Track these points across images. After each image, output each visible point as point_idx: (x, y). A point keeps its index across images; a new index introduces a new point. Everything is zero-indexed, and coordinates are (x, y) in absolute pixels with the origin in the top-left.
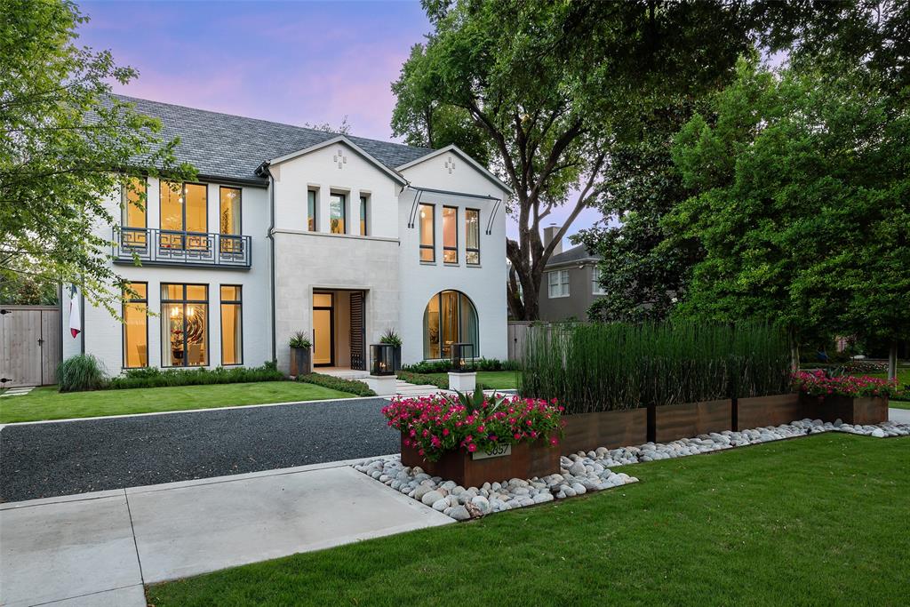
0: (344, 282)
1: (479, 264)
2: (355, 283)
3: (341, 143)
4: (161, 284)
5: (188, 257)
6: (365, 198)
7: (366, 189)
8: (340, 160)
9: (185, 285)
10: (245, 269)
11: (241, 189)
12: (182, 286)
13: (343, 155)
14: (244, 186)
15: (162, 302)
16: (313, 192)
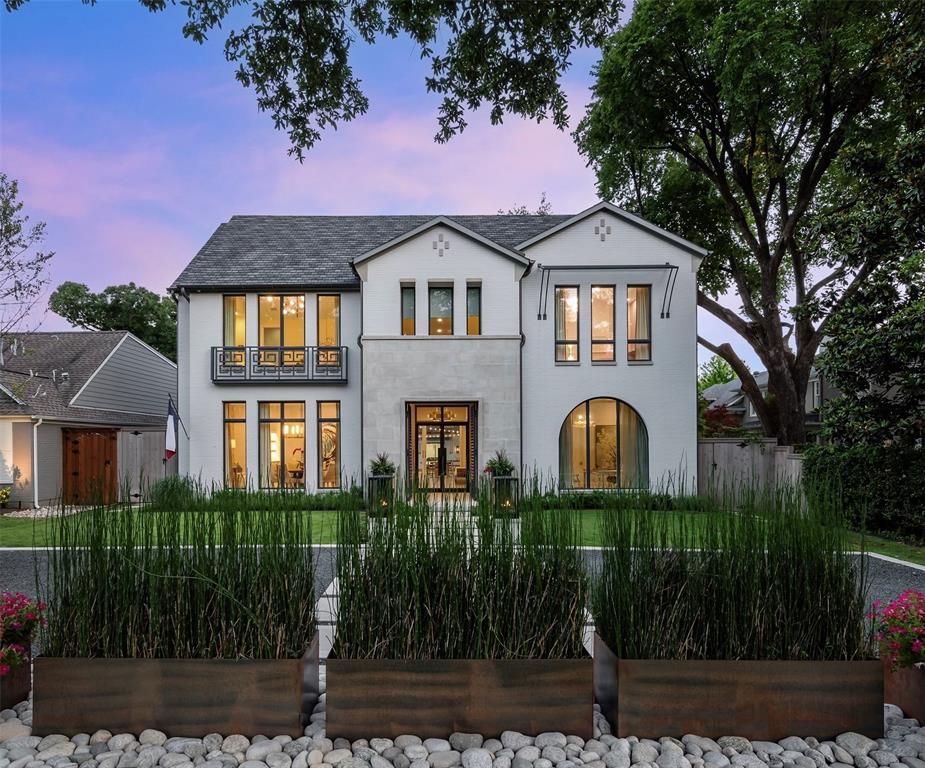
0: (445, 393)
1: (650, 360)
2: (458, 393)
3: (441, 225)
4: (260, 402)
5: (281, 374)
6: (474, 288)
7: (474, 277)
8: (441, 246)
9: (282, 403)
10: (343, 383)
11: (339, 295)
12: (279, 404)
13: (445, 240)
14: (343, 291)
15: (261, 421)
16: (408, 289)
